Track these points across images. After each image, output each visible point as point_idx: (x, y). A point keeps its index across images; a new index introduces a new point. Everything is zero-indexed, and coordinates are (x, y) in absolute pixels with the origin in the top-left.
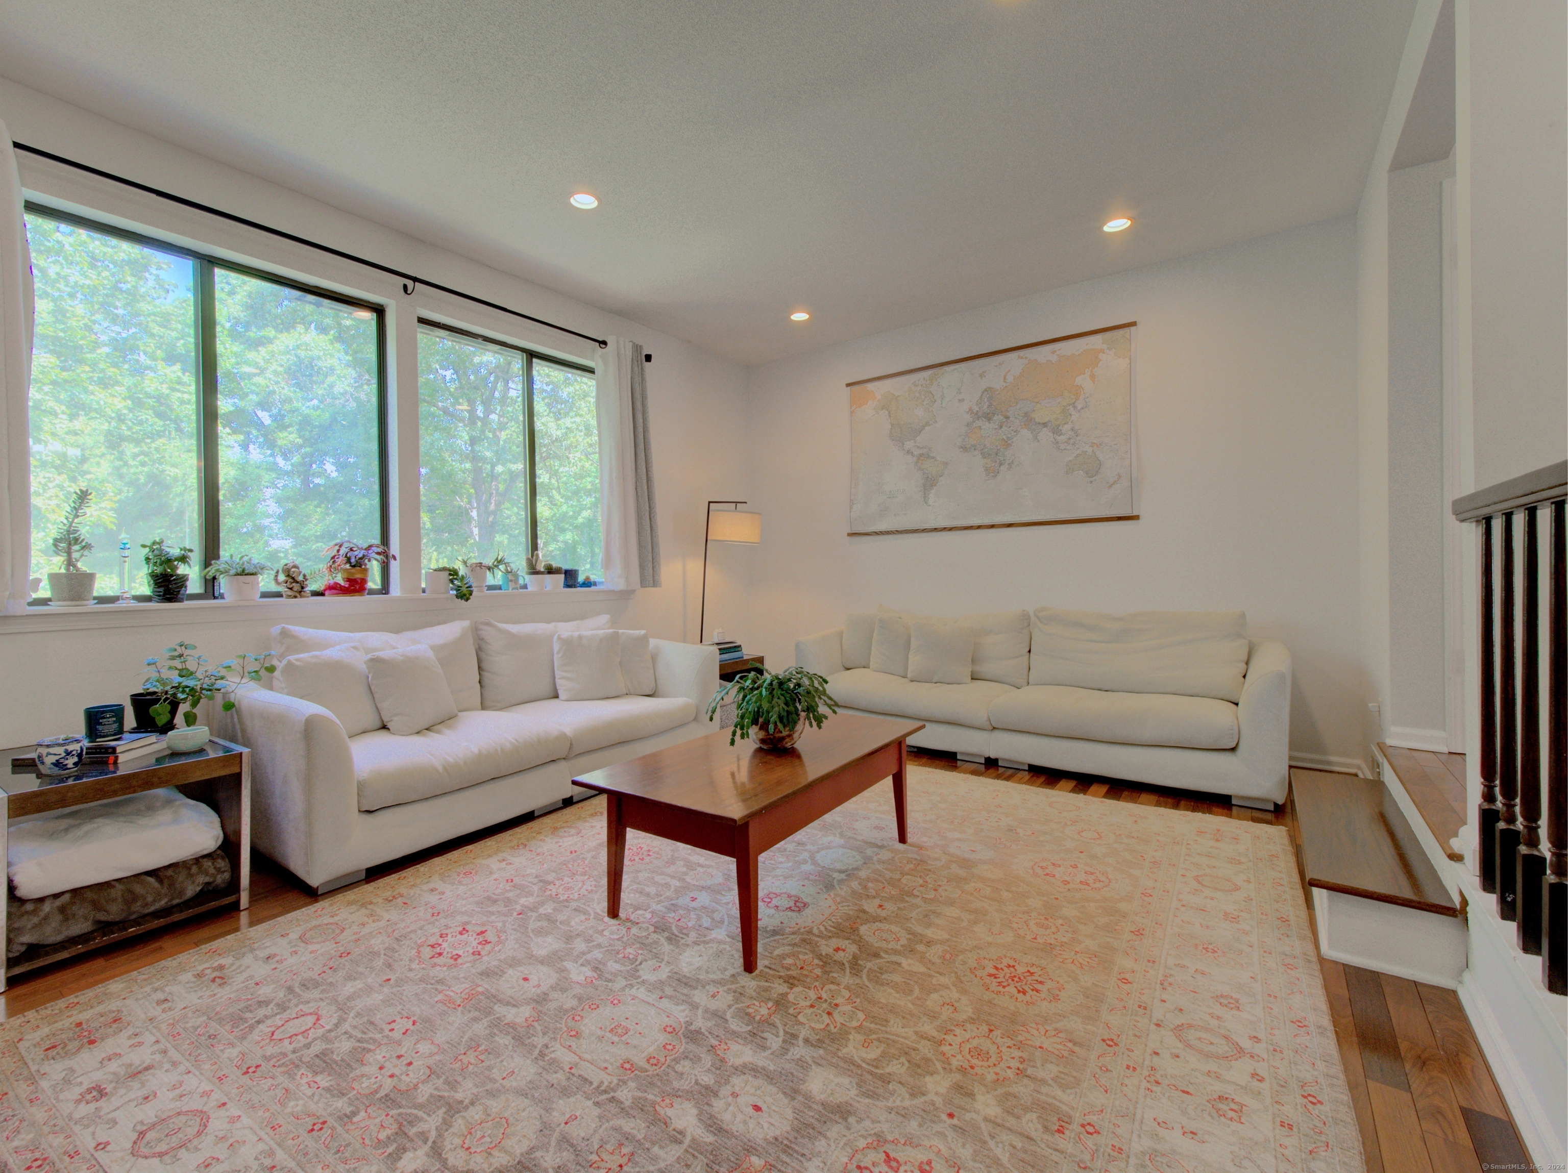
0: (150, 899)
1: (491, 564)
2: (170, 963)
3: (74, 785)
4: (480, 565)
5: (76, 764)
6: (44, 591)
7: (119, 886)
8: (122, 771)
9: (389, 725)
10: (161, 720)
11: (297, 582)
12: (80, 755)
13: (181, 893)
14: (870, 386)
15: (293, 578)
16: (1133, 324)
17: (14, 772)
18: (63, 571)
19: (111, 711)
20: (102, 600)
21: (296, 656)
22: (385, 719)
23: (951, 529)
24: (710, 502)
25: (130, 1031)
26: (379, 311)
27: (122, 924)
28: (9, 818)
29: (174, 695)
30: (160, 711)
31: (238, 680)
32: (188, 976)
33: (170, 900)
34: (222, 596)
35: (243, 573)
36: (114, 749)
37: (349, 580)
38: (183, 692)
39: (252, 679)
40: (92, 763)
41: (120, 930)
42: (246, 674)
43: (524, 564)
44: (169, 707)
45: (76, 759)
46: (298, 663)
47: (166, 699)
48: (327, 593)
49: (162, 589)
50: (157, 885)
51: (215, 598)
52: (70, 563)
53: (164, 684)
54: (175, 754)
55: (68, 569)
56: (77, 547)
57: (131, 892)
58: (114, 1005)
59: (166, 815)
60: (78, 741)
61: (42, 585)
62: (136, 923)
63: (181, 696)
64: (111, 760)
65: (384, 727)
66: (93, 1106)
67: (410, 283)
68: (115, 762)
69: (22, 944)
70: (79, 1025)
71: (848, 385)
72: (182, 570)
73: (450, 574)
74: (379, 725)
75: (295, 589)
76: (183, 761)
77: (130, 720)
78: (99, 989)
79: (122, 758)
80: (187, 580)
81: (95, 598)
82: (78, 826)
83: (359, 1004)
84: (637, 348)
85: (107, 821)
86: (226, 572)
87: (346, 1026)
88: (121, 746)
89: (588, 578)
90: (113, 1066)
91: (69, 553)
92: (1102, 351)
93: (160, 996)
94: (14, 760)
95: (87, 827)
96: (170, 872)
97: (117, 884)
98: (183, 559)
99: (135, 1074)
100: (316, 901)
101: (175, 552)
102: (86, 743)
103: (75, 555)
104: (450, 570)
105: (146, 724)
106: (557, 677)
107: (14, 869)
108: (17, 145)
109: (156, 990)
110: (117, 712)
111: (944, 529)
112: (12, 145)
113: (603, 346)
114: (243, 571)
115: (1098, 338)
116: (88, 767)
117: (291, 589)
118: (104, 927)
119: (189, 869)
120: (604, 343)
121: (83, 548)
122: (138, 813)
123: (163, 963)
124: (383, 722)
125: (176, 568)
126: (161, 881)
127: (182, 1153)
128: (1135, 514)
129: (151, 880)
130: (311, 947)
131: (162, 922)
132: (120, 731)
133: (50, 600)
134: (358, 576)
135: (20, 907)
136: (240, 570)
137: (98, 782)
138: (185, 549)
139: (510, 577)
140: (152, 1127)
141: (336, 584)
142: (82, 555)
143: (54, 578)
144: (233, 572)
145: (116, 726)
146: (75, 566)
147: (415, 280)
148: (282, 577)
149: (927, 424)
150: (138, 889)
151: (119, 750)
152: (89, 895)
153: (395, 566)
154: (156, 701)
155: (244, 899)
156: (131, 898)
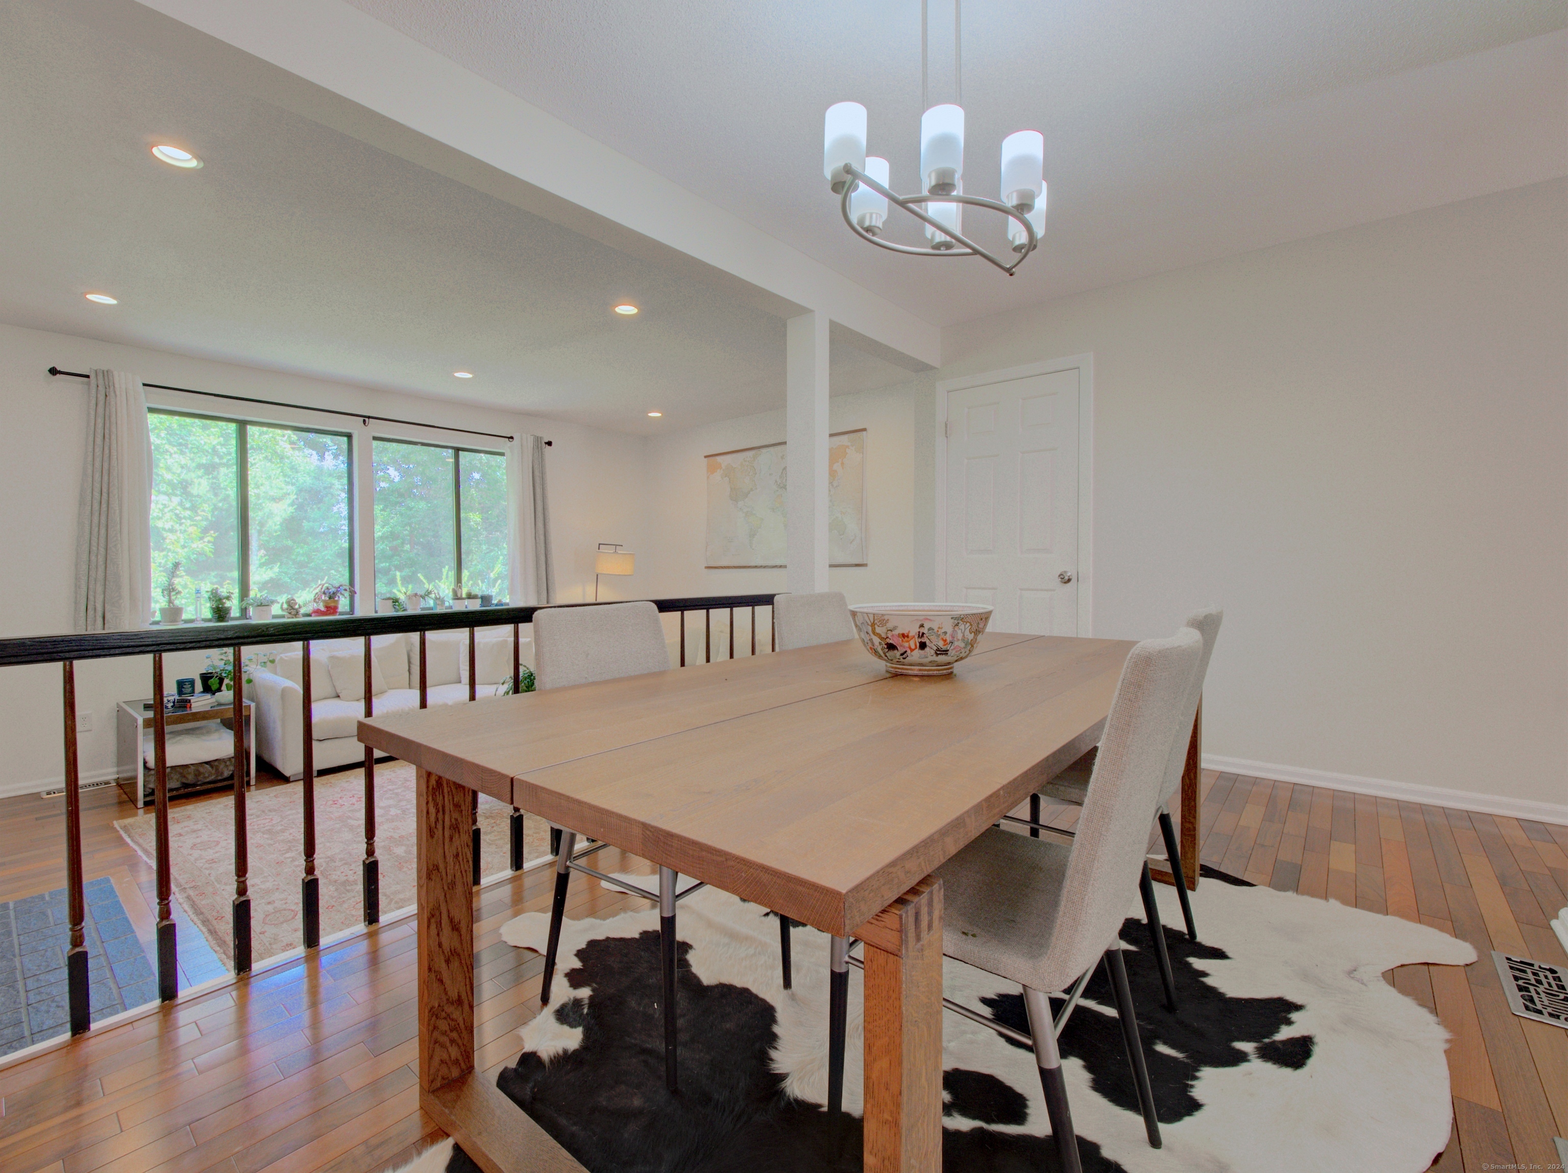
0: (207, 775)
1: (423, 595)
2: (214, 801)
3: (171, 716)
4: (416, 595)
5: (172, 707)
6: (158, 617)
7: (192, 767)
8: (194, 710)
9: (340, 695)
10: (214, 687)
11: (294, 609)
12: (174, 702)
13: (222, 773)
14: (719, 459)
15: (291, 607)
16: (865, 430)
17: (145, 710)
18: (167, 606)
19: (190, 681)
20: (186, 621)
21: (286, 655)
22: (338, 691)
23: (765, 567)
24: (600, 544)
25: (194, 820)
26: (349, 436)
27: (194, 785)
28: (144, 728)
29: (221, 674)
30: (213, 682)
31: (255, 666)
32: (222, 806)
33: (216, 777)
34: (250, 618)
35: (261, 605)
36: (190, 701)
37: (327, 607)
38: (225, 673)
39: (262, 666)
40: (180, 707)
41: (193, 787)
42: (259, 664)
43: (451, 594)
44: (218, 681)
45: (172, 704)
46: (286, 658)
47: (217, 676)
48: (313, 615)
49: (217, 615)
50: (210, 769)
51: (247, 619)
52: (170, 602)
53: (215, 669)
54: (220, 704)
55: (169, 605)
56: (173, 593)
57: (198, 770)
58: (188, 813)
59: (215, 736)
60: (173, 695)
61: (156, 614)
62: (200, 785)
63: (224, 675)
64: (188, 706)
65: (339, 696)
66: (177, 838)
67: (367, 419)
68: (190, 707)
69: (150, 788)
70: (174, 818)
71: (706, 457)
72: (228, 604)
73: (393, 602)
74: (334, 695)
75: (293, 613)
76: (223, 707)
77: (199, 687)
78: (183, 808)
79: (193, 705)
80: (231, 609)
81: (183, 621)
82: (174, 738)
83: (291, 817)
84: (538, 439)
85: (186, 736)
86: (252, 604)
87: (283, 823)
88: (193, 699)
89: (500, 601)
90: (186, 829)
91: (170, 596)
92: (847, 447)
93: (208, 811)
94: (145, 705)
95: (179, 738)
96: (216, 763)
97: (191, 766)
98: (228, 598)
99: (194, 831)
100: (288, 785)
101: (225, 594)
102: (177, 697)
103: (173, 598)
104: (393, 599)
105: (207, 689)
106: (461, 669)
107: (146, 754)
108: (145, 385)
109: (206, 809)
110: (192, 682)
111: (761, 567)
112: (142, 385)
113: (511, 440)
114: (262, 603)
115: (845, 437)
116: (178, 709)
117: (290, 613)
118: (185, 786)
119: (226, 762)
120: (512, 438)
121: (177, 593)
122: (203, 734)
123: (211, 801)
124: (337, 693)
125: (225, 603)
126: (212, 767)
127: (209, 850)
128: (865, 563)
129: (207, 766)
130: (279, 799)
131: (212, 786)
132: (193, 692)
133: (160, 622)
134: (332, 605)
135: (148, 772)
136: (259, 604)
137: (180, 715)
138: (229, 592)
139: (438, 602)
140: (199, 843)
141: (318, 610)
142: (176, 597)
143: (163, 611)
144: (256, 604)
145: (190, 689)
146: (173, 603)
147: (369, 417)
148: (285, 606)
149: (752, 490)
150: (201, 770)
151: (192, 701)
152: (178, 769)
153: (357, 597)
154: (212, 677)
155: (253, 782)
156: (198, 774)
